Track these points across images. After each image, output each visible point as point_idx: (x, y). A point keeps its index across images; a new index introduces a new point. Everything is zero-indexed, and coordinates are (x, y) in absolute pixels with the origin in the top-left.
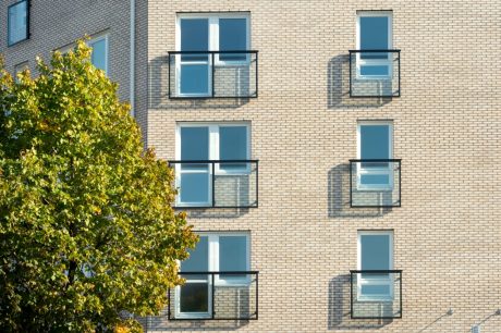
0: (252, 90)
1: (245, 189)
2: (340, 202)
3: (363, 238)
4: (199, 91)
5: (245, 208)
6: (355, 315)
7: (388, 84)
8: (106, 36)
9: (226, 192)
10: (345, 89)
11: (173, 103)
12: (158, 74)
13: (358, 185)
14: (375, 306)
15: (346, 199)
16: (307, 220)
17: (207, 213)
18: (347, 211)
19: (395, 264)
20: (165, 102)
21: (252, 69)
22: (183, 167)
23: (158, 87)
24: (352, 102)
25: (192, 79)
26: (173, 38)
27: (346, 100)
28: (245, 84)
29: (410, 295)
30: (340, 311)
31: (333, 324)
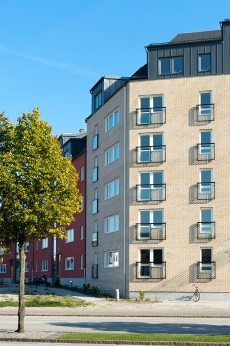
0: (164, 159)
1: (161, 194)
2: (194, 198)
3: (202, 211)
4: (146, 160)
5: (161, 201)
6: (199, 238)
7: (210, 155)
8: (118, 144)
9: (155, 195)
10: (195, 158)
11: (138, 165)
12: (133, 155)
13: (200, 192)
14: (206, 235)
15: (196, 197)
16: (183, 204)
17: (149, 203)
18: (196, 201)
19: (213, 220)
20: (135, 165)
21: (164, 152)
22: (141, 187)
23: (132, 160)
24: (198, 162)
25: (144, 156)
26: (138, 142)
27: (196, 162)
28: (161, 157)
29: (218, 231)
30: (194, 236)
31: (191, 241)
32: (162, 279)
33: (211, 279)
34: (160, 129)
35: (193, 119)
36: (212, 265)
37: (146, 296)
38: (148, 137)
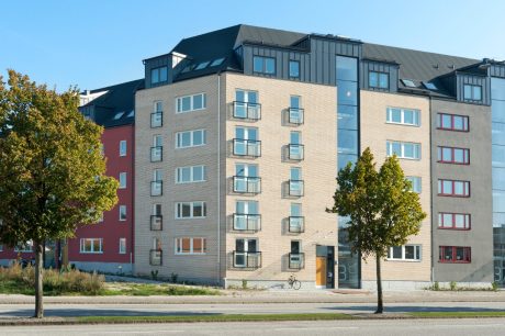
0: (259, 154)
1: (257, 187)
2: (285, 193)
3: (292, 206)
5: (257, 193)
6: (290, 231)
10: (287, 156)
11: (234, 156)
12: (230, 145)
14: (296, 228)
15: (287, 192)
17: (245, 194)
18: (288, 197)
19: (301, 215)
20: (232, 156)
21: (259, 147)
23: (230, 150)
27: (287, 160)
30: (286, 229)
31: (283, 233)
32: (257, 267)
33: (300, 269)
34: (255, 124)
35: (286, 121)
36: (300, 256)
37: (249, 284)
38: (243, 130)
